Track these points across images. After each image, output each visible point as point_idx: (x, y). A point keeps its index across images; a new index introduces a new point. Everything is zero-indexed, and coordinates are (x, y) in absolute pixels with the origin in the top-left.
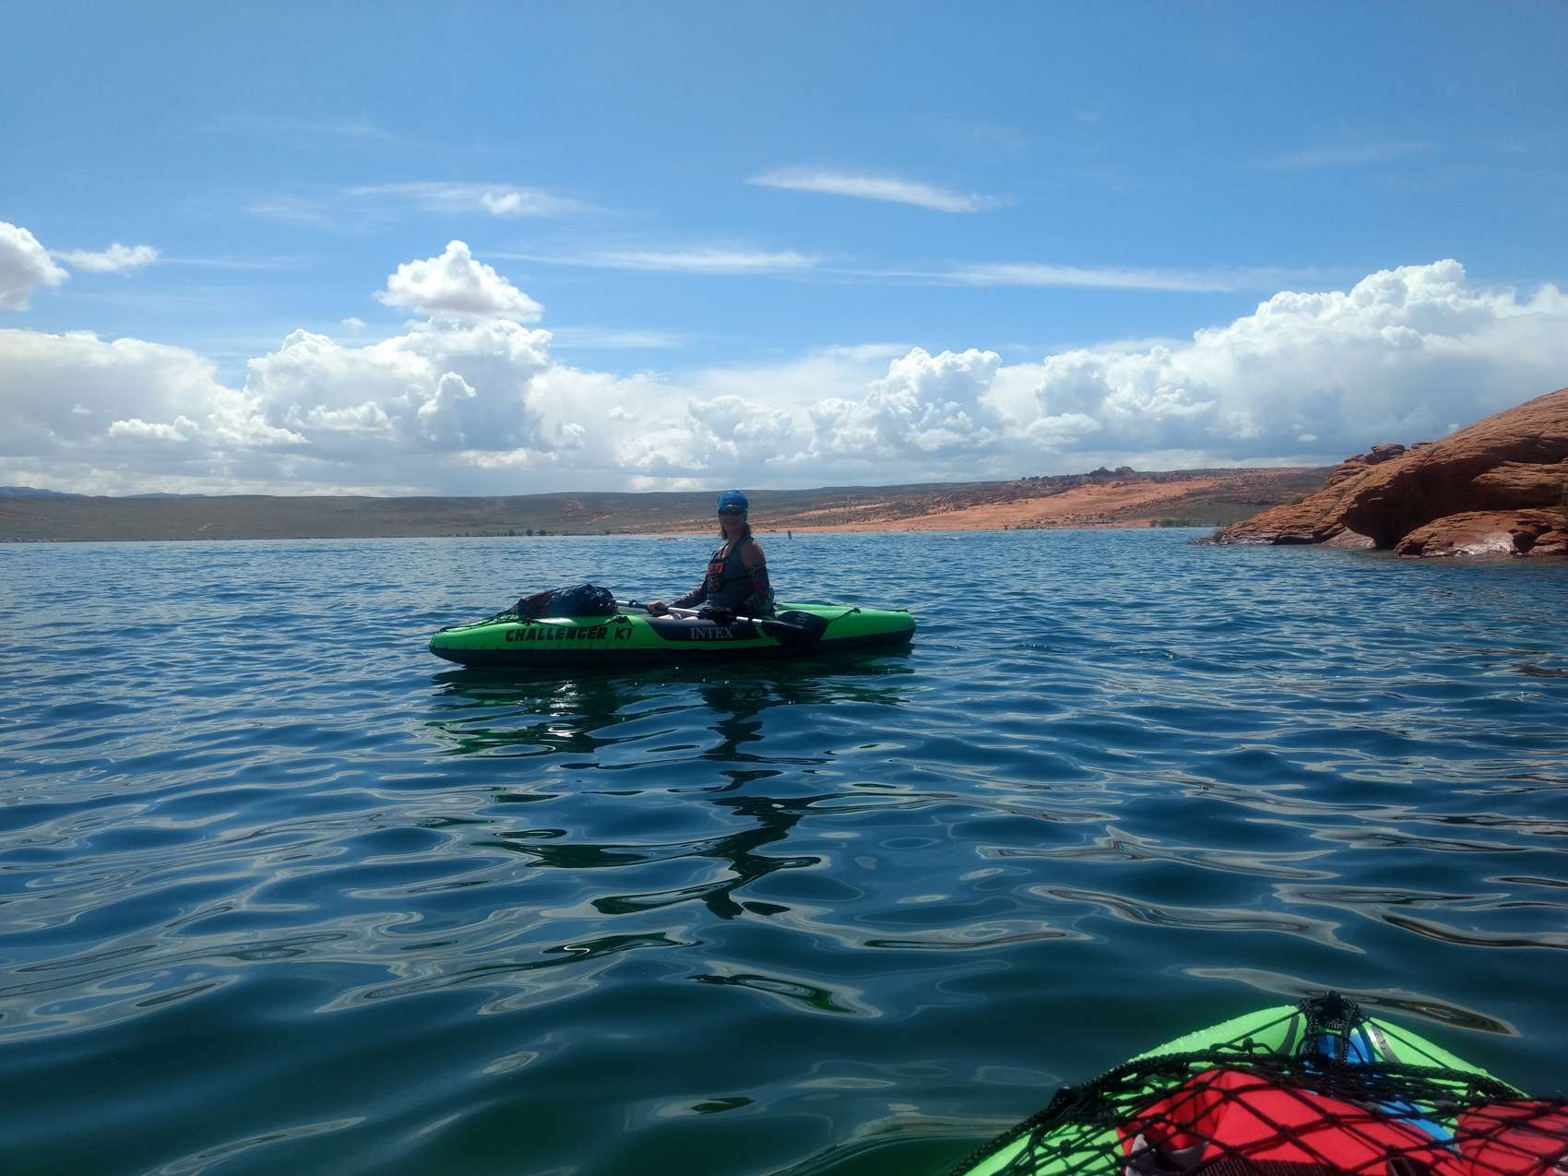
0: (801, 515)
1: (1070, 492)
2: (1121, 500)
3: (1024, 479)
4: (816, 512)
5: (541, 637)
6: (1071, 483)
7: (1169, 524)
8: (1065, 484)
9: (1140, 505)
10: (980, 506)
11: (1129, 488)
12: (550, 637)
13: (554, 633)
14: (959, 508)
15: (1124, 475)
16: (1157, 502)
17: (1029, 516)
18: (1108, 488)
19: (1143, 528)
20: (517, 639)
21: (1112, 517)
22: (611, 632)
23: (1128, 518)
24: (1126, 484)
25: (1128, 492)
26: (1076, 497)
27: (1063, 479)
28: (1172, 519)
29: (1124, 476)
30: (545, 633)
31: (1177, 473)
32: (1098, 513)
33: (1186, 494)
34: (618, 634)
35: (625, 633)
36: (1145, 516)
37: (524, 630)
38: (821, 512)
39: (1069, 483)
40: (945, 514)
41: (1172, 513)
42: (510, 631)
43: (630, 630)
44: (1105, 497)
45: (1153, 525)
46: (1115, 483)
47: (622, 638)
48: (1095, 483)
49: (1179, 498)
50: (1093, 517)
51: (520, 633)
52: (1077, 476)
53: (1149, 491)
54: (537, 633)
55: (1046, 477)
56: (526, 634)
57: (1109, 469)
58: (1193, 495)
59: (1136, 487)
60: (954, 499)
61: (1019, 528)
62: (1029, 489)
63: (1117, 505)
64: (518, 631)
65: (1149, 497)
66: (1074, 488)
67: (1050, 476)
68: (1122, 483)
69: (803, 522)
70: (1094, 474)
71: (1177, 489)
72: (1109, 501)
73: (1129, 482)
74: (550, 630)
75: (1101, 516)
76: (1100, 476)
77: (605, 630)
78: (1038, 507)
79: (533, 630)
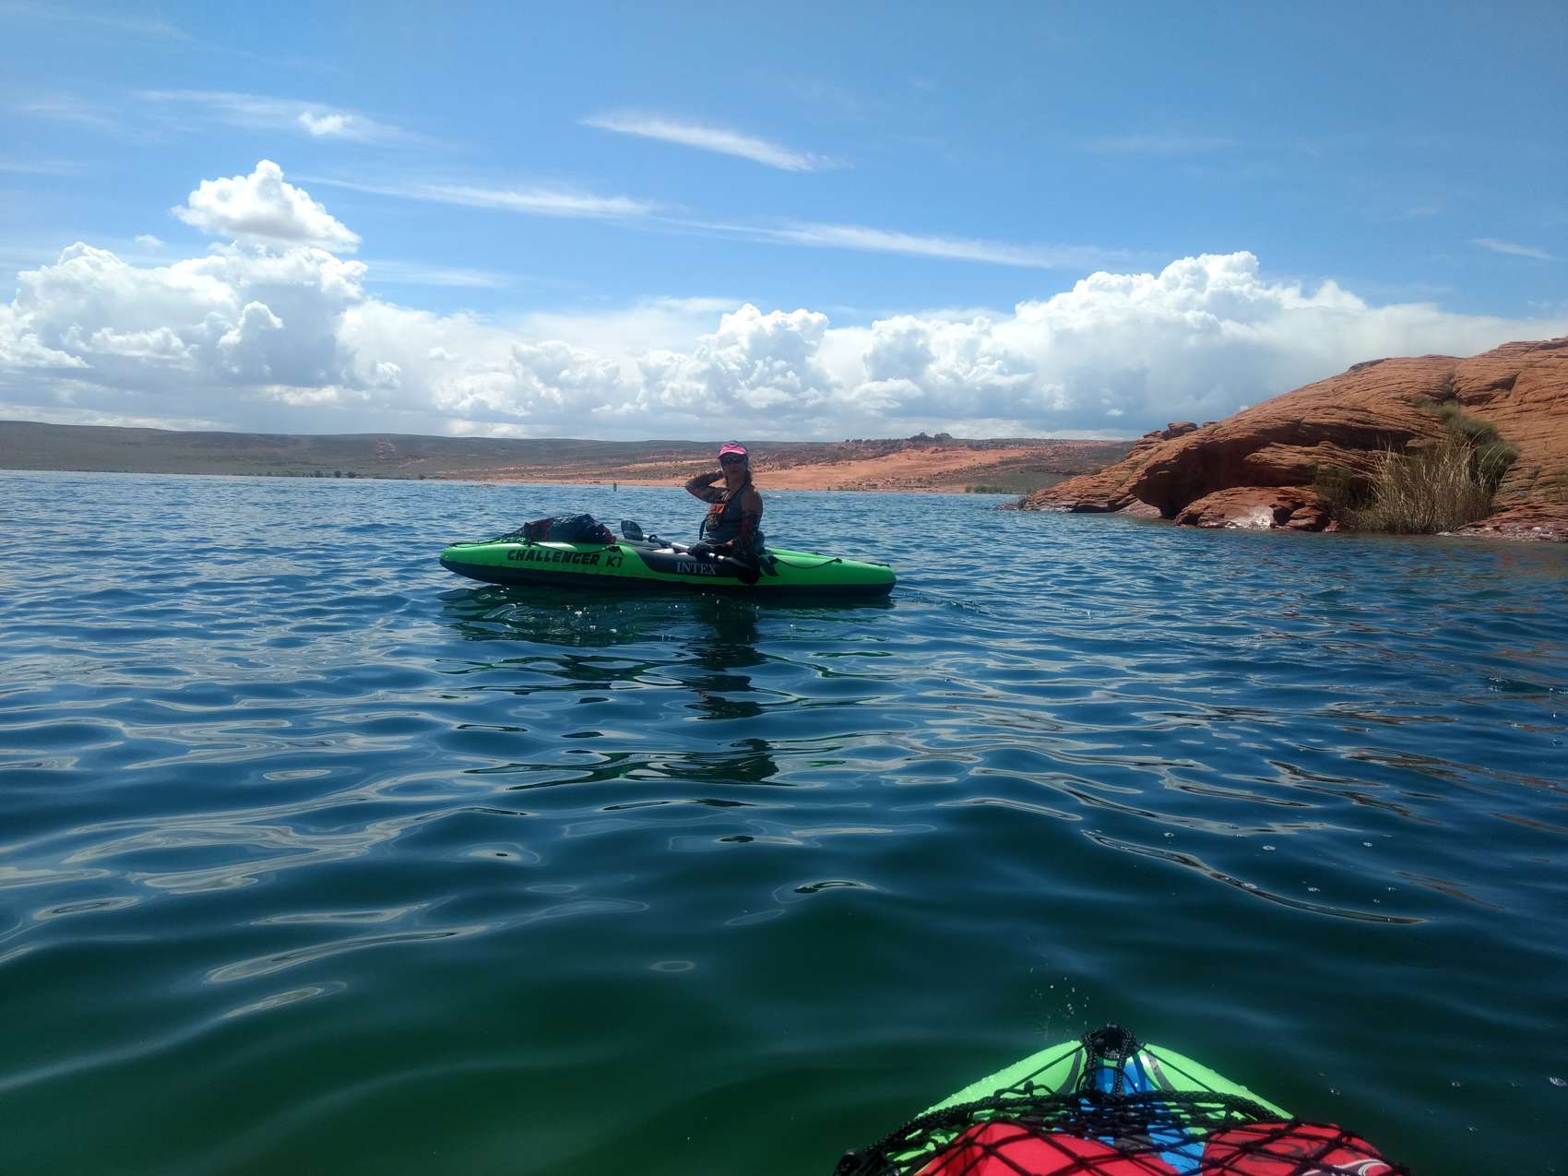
0: (626, 467)
1: (891, 456)
2: (939, 466)
3: (848, 441)
4: (641, 465)
5: (539, 559)
6: (892, 447)
7: (983, 490)
8: (886, 448)
9: (957, 472)
10: (804, 467)
11: (947, 453)
12: (547, 559)
13: (551, 556)
14: (784, 467)
15: (942, 441)
16: (972, 469)
17: (852, 477)
18: (927, 454)
19: (958, 493)
20: (517, 559)
21: (930, 481)
22: (603, 559)
23: (942, 484)
24: (944, 450)
25: (945, 458)
26: (897, 461)
27: (884, 442)
28: (985, 485)
29: (944, 442)
30: (543, 555)
31: (992, 441)
32: (917, 477)
33: (1000, 463)
34: (610, 562)
35: (616, 562)
36: (961, 482)
37: (525, 551)
38: (646, 465)
39: (889, 447)
40: (770, 473)
41: (983, 480)
42: (512, 551)
43: (621, 559)
44: (925, 462)
45: (968, 490)
46: (934, 448)
47: (613, 565)
48: (915, 447)
49: (993, 466)
50: (912, 482)
51: (520, 554)
52: (898, 440)
53: (966, 458)
54: (536, 554)
55: (869, 441)
56: (525, 556)
57: (929, 435)
58: (1006, 463)
59: (953, 454)
60: (780, 458)
61: (841, 489)
62: (853, 451)
63: (935, 470)
64: (519, 551)
65: (965, 464)
66: (895, 452)
67: (873, 439)
68: (940, 449)
69: (629, 475)
70: (914, 439)
71: (991, 457)
72: (928, 466)
73: (947, 448)
74: (548, 553)
75: (920, 480)
76: (920, 442)
77: (598, 557)
78: (860, 469)
79: (533, 551)
